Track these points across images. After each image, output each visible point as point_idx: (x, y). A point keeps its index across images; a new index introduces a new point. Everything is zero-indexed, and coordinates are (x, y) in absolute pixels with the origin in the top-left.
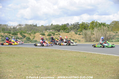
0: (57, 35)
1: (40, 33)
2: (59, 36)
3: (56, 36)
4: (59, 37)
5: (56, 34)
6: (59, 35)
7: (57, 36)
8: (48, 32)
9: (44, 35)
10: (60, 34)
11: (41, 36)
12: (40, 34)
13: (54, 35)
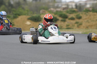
0: (72, 19)
1: (28, 17)
2: (77, 23)
3: (68, 22)
4: (76, 25)
5: (71, 16)
6: (77, 20)
7: (73, 22)
8: (51, 12)
9: (36, 20)
10: (80, 18)
11: (28, 23)
12: (29, 19)
13: (64, 21)
